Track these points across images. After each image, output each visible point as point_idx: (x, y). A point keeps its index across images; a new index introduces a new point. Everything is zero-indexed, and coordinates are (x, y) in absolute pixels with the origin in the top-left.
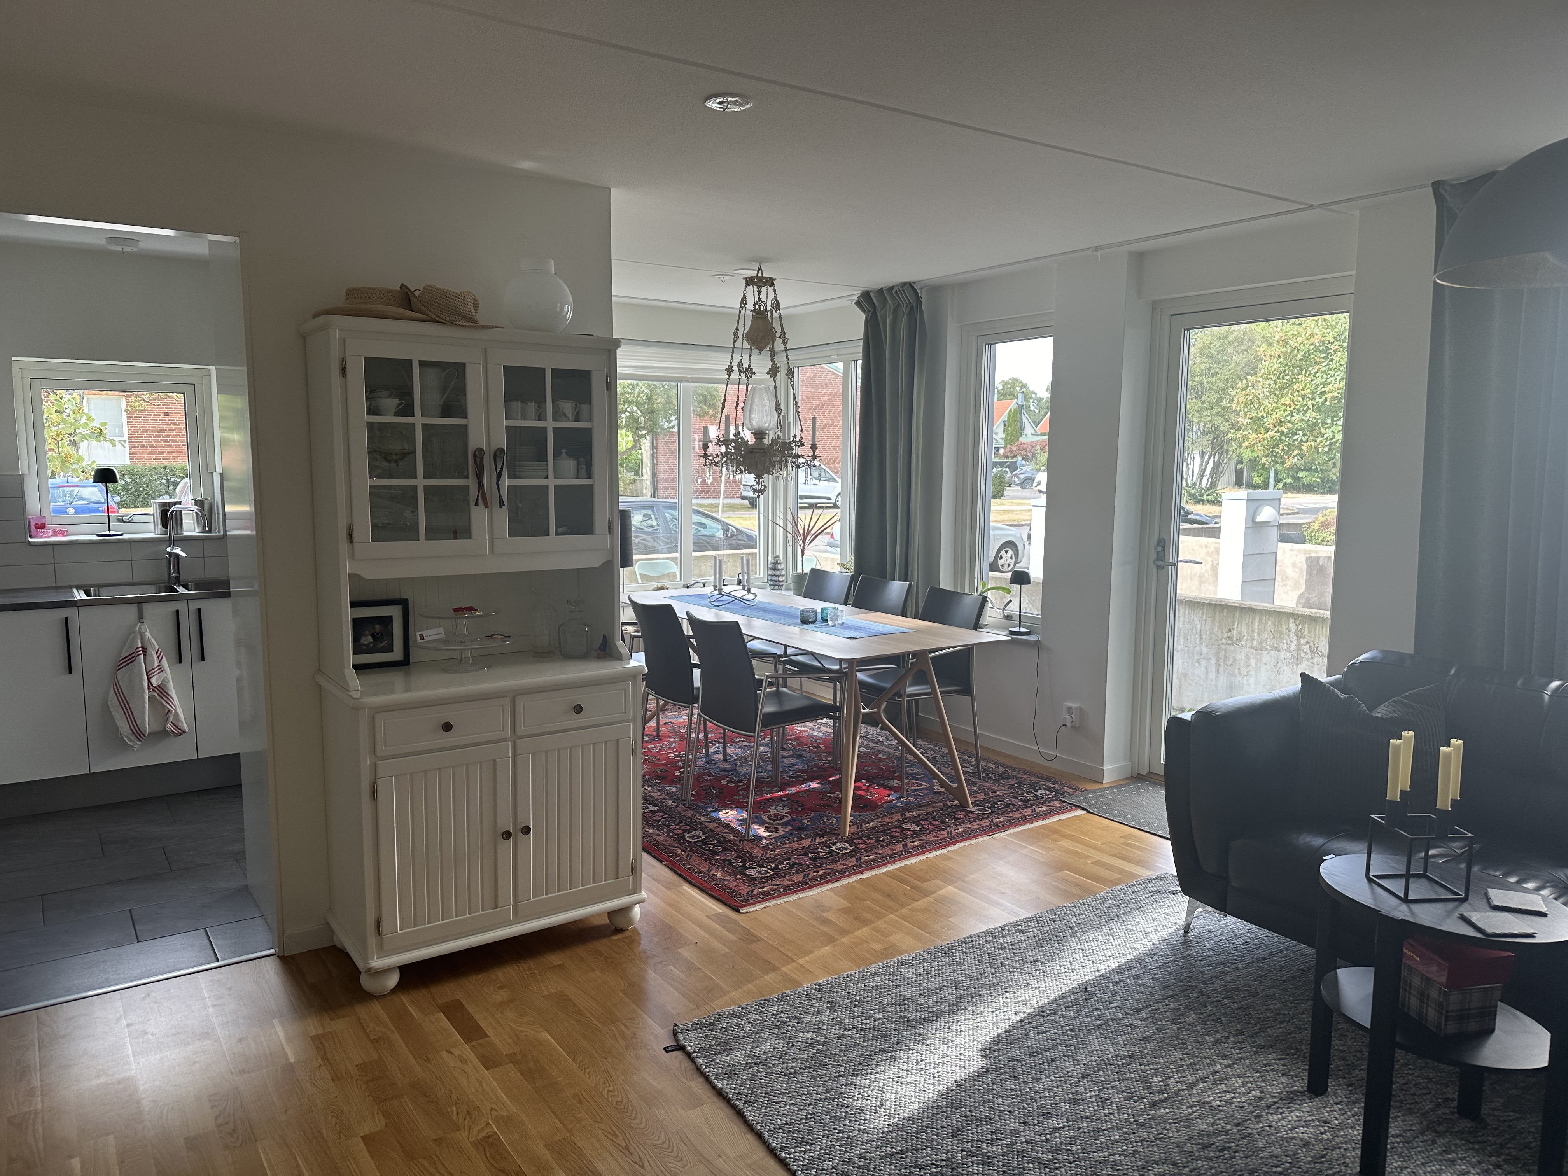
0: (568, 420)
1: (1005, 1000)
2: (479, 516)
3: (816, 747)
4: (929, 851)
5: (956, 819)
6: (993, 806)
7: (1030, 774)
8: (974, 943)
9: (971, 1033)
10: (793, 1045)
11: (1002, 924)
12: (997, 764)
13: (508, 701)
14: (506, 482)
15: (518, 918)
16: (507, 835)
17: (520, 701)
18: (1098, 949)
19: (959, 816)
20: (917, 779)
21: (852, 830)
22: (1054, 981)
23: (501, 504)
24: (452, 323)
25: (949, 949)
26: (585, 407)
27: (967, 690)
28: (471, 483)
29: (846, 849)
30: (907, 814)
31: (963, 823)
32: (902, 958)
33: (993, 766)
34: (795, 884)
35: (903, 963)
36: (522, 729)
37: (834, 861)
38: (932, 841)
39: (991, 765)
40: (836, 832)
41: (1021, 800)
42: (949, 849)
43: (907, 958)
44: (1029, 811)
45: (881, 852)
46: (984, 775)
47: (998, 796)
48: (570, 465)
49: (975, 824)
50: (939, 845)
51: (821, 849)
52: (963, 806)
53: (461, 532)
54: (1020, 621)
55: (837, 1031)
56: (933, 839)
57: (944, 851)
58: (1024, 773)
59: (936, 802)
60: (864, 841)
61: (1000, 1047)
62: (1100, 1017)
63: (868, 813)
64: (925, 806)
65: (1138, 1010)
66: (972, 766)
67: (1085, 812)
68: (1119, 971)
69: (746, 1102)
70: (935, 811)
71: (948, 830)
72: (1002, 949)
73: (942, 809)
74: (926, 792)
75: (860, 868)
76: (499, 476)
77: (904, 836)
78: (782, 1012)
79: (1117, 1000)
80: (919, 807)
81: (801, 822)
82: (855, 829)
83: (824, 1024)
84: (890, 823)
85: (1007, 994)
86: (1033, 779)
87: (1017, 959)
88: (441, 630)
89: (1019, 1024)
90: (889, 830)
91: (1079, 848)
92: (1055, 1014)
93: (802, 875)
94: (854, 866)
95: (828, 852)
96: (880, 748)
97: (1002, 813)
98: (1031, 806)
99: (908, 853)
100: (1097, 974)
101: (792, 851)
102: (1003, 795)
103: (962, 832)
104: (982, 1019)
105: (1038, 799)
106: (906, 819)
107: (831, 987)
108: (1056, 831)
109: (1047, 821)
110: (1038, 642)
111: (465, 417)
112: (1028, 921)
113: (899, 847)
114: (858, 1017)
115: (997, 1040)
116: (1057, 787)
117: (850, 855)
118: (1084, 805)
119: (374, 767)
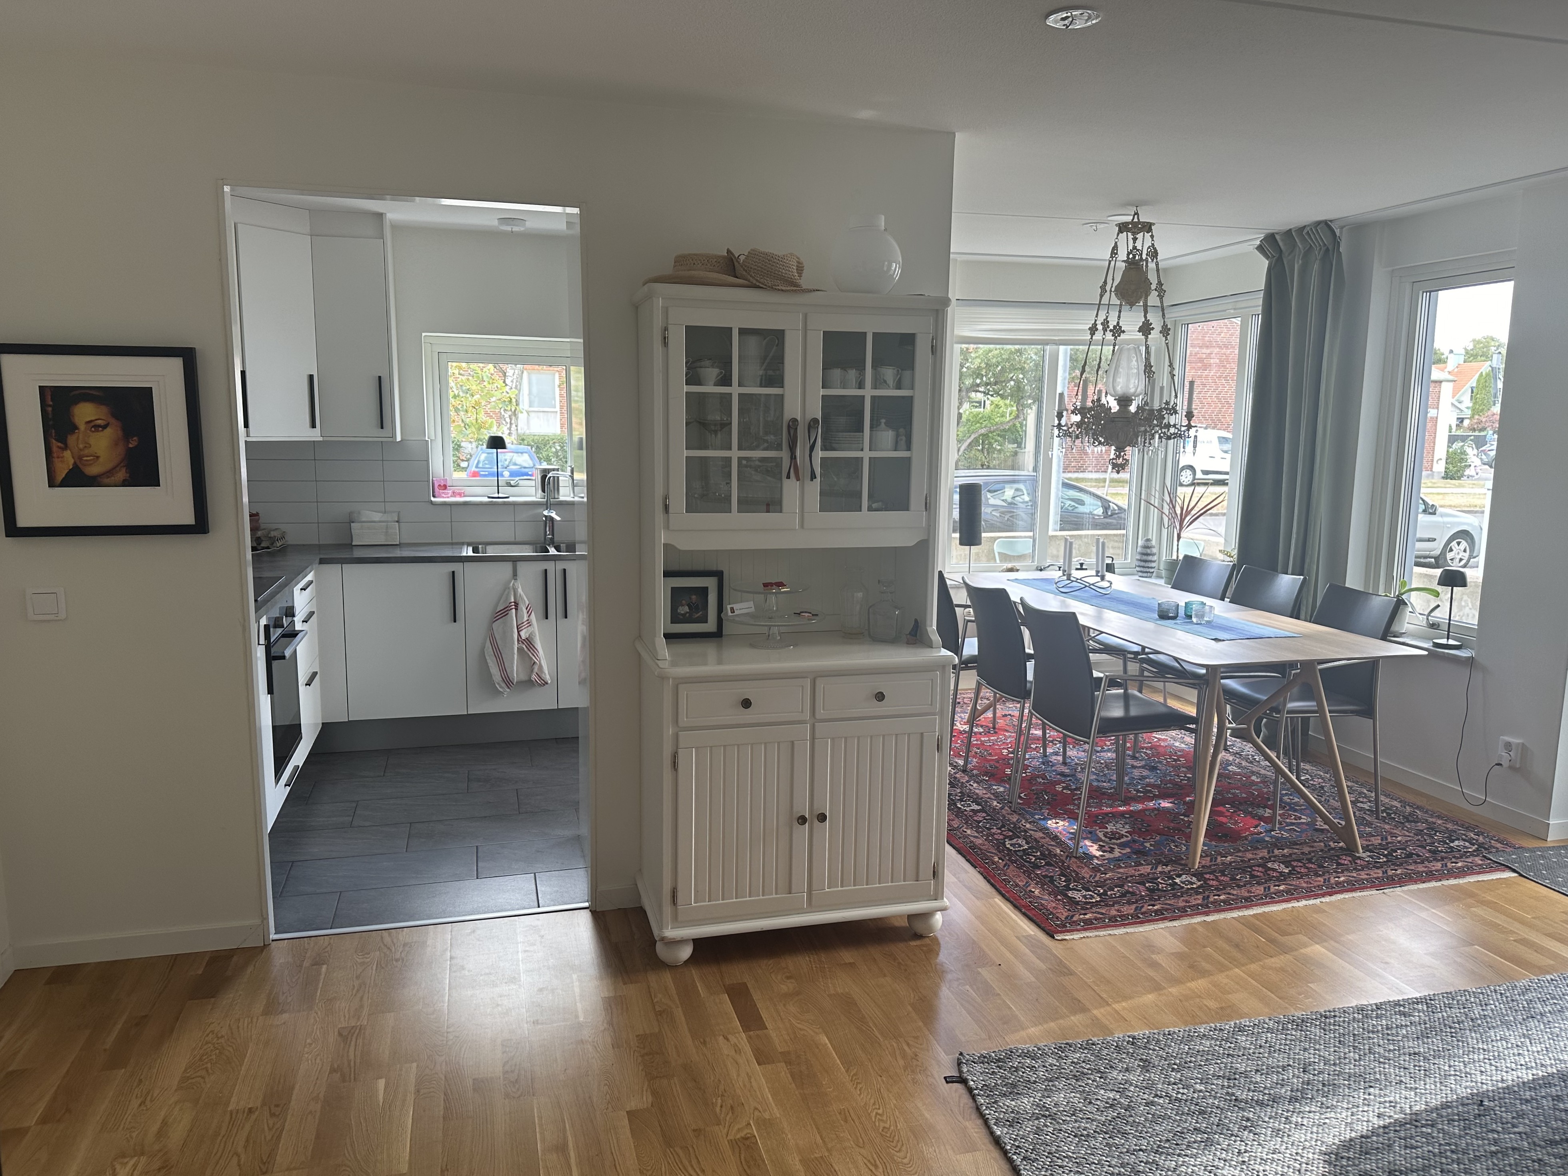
0: (889, 387)
1: (1367, 1097)
2: (791, 489)
3: (1175, 760)
4: (1297, 899)
5: (1338, 864)
6: (1390, 854)
7: (1448, 820)
8: (1337, 1019)
9: (1315, 1129)
10: (1090, 1103)
11: (1378, 1001)
12: (1404, 803)
13: (808, 683)
14: (819, 454)
15: (811, 908)
16: (803, 820)
17: (820, 684)
18: (1506, 1052)
19: (1343, 862)
20: (1295, 811)
21: (1204, 862)
22: (1438, 1085)
23: (813, 477)
24: (772, 288)
25: (1303, 1021)
26: (907, 374)
27: (1368, 711)
28: (784, 454)
29: (1192, 883)
30: (1276, 852)
31: (1347, 870)
32: (1240, 1023)
33: (1399, 805)
34: (1124, 916)
35: (1241, 1029)
36: (821, 713)
37: (1175, 896)
38: (1303, 888)
39: (1395, 803)
40: (1183, 862)
41: (1430, 851)
42: (1323, 900)
43: (1248, 1023)
44: (1439, 865)
45: (1235, 892)
46: (1385, 815)
47: (1399, 842)
48: (887, 436)
49: (1362, 873)
50: (1310, 894)
51: (1162, 879)
52: (1350, 850)
53: (773, 504)
54: (1449, 631)
55: (1146, 1096)
56: (1305, 885)
57: (1317, 901)
58: (1439, 817)
59: (1315, 842)
60: (1217, 877)
61: (1351, 1154)
62: (1496, 1142)
63: (1226, 845)
64: (1301, 844)
65: (1553, 1143)
66: (1370, 801)
67: (1516, 875)
68: (1534, 1085)
69: (1024, 1158)
70: (1313, 852)
71: (1327, 876)
72: (1373, 1032)
73: (1322, 851)
74: (1305, 827)
75: (1206, 908)
76: (812, 448)
77: (1268, 877)
78: (1084, 1062)
79: (1525, 1124)
80: (1293, 844)
81: (1142, 844)
82: (1207, 861)
83: (1131, 1085)
84: (1253, 859)
85: (1372, 1090)
86: (1450, 826)
87: (1391, 1047)
88: (751, 604)
89: (1381, 1130)
90: (1251, 867)
91: (1500, 920)
92: (1432, 1126)
93: (1134, 906)
94: (1198, 905)
95: (1170, 885)
96: (1255, 769)
97: (1401, 864)
98: (1443, 859)
99: (1270, 898)
100: (1500, 1085)
101: (1127, 877)
102: (1407, 841)
103: (1344, 882)
104: (1333, 1115)
105: (1452, 851)
106: (1275, 857)
107: (1148, 1042)
108: (1472, 895)
109: (1461, 881)
110: (1470, 661)
111: (781, 385)
112: (1414, 1003)
113: (1259, 890)
114: (1174, 1084)
115: (1348, 1144)
116: (1481, 839)
117: (1196, 891)
118: (1515, 866)
119: (676, 737)
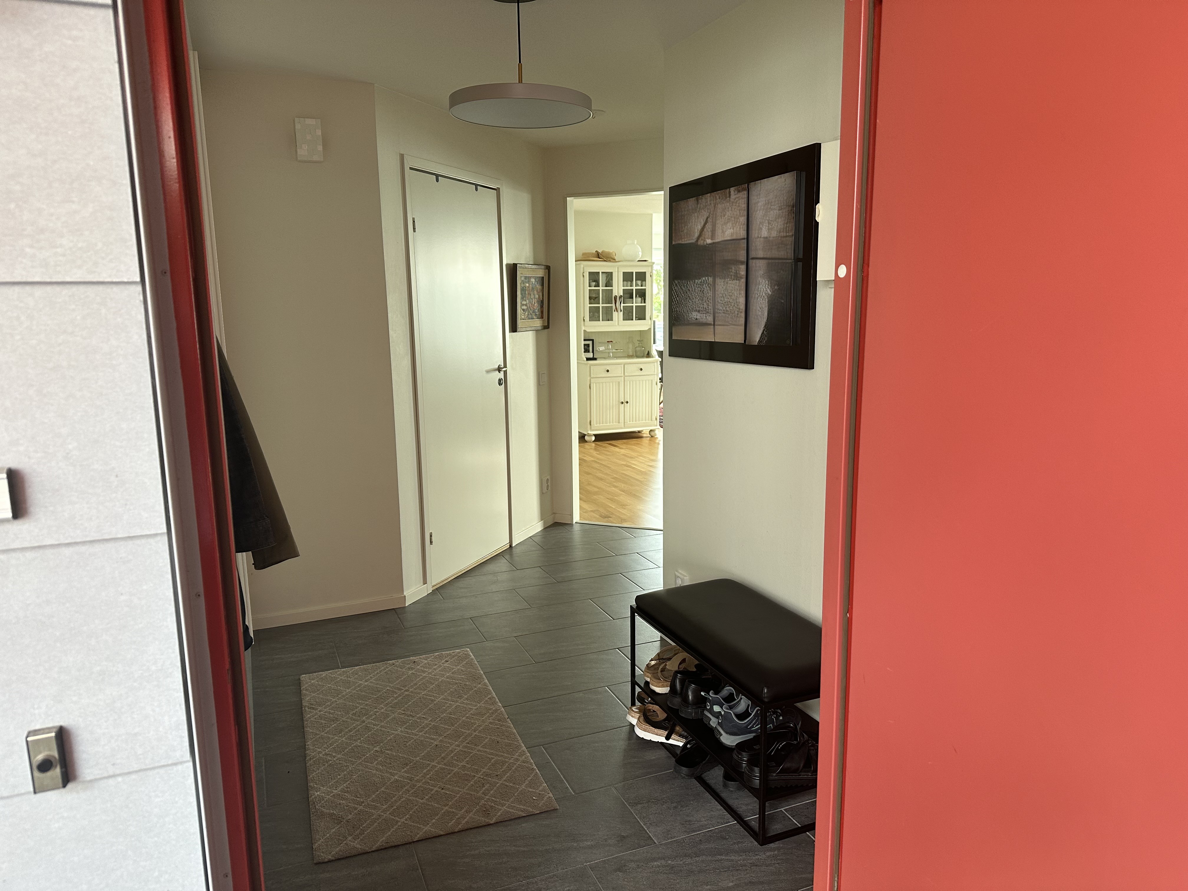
0: (639, 286)
2: (615, 314)
13: (623, 365)
14: (622, 305)
15: (625, 427)
16: (622, 403)
17: (626, 366)
23: (621, 311)
24: (610, 261)
26: (644, 282)
28: (613, 305)
36: (626, 374)
48: (639, 299)
53: (610, 318)
76: (621, 303)
88: (604, 347)
111: (612, 287)
119: (590, 380)
